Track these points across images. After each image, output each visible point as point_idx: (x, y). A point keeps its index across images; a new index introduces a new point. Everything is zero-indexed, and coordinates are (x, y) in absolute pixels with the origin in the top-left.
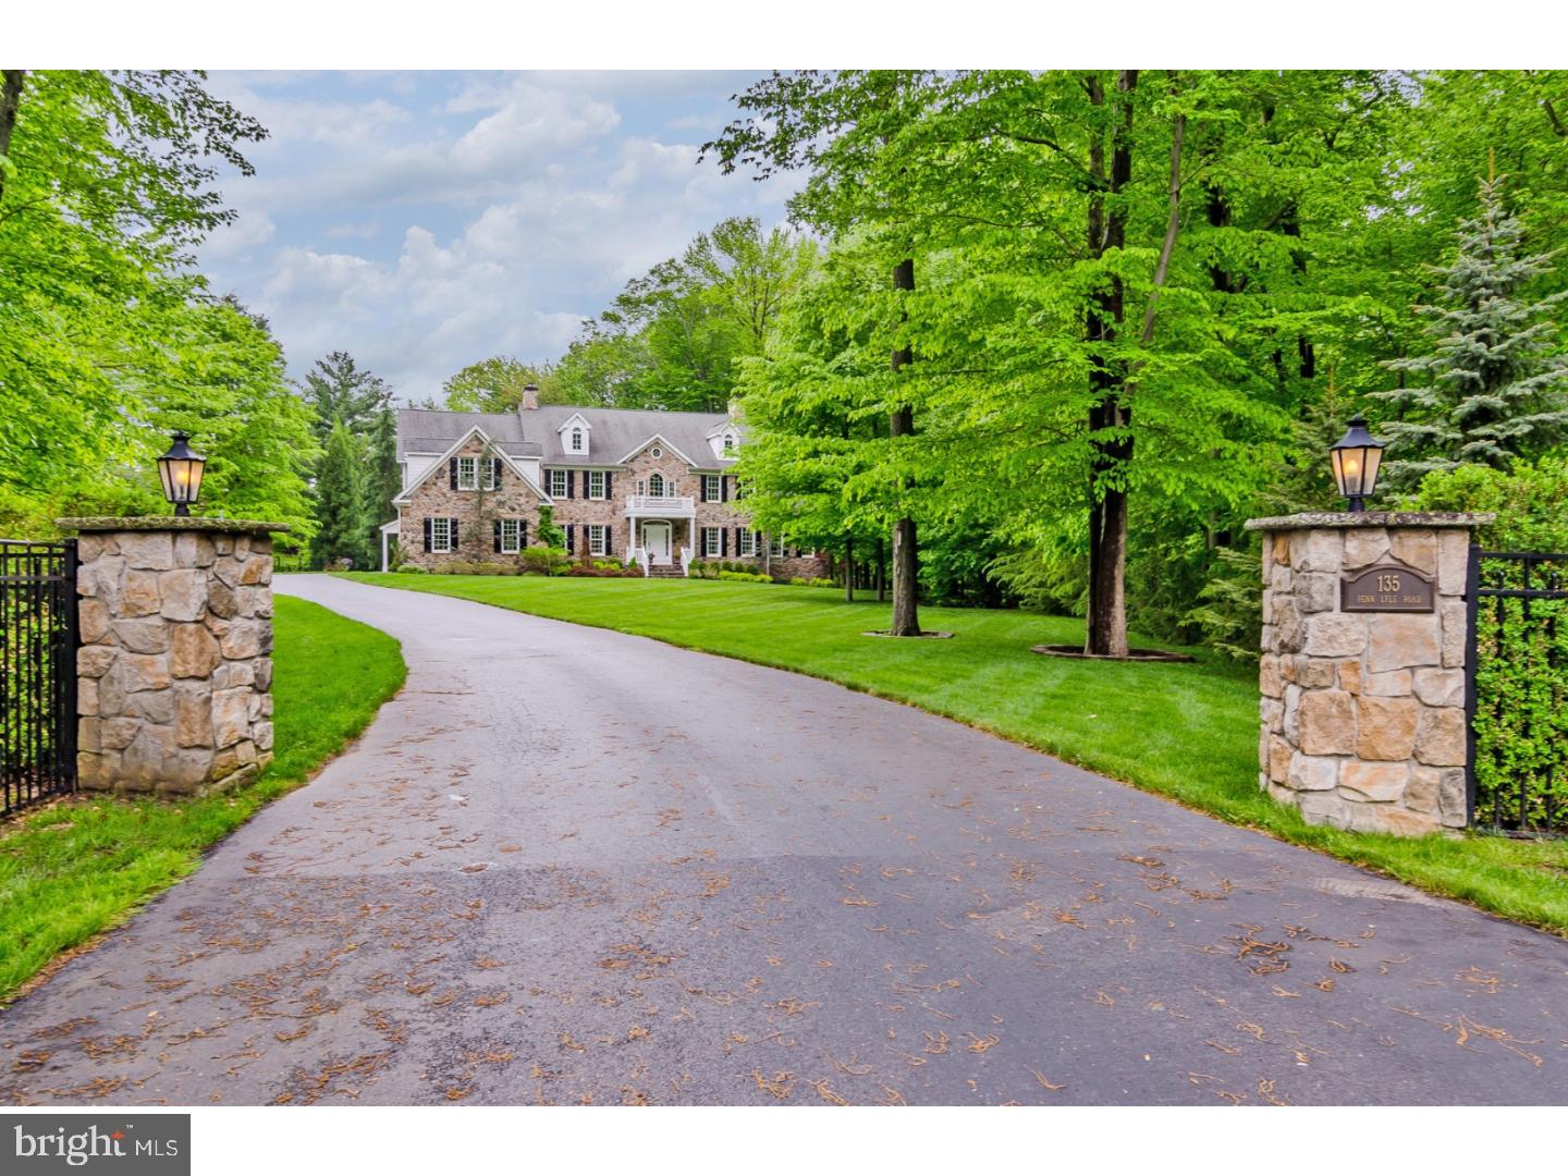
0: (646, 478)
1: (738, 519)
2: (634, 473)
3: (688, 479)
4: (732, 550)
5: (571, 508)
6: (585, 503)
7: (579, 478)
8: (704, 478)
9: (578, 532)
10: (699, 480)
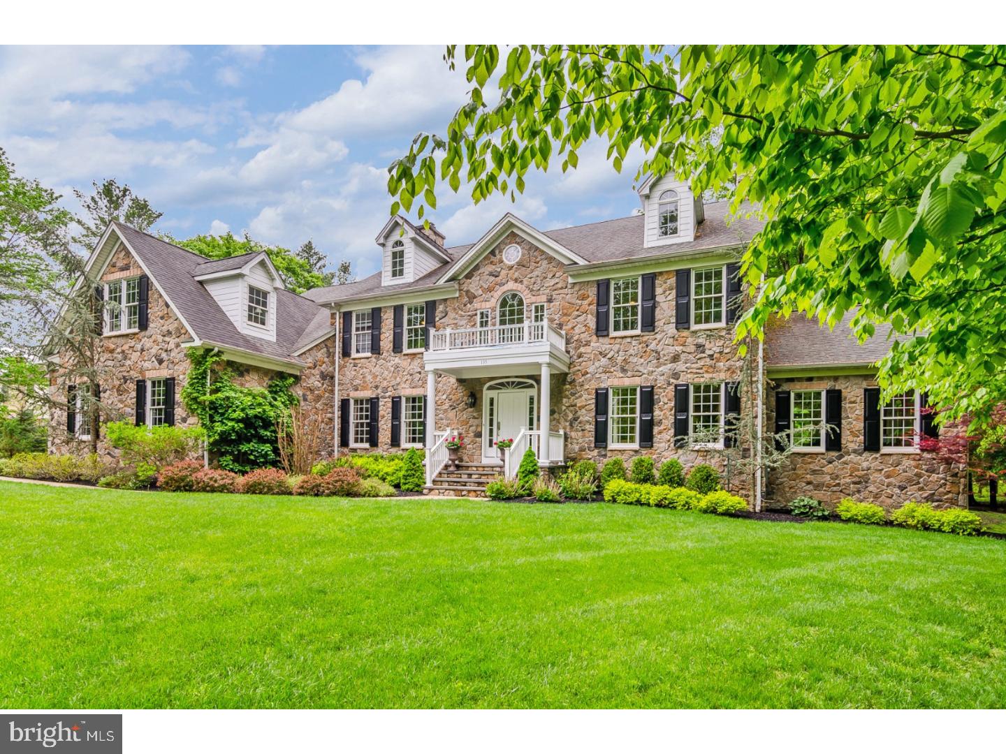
0: (491, 304)
1: (680, 366)
2: (472, 297)
3: (570, 296)
4: (664, 435)
5: (377, 370)
6: (397, 360)
7: (388, 319)
8: (603, 287)
9: (385, 410)
10: (592, 292)
